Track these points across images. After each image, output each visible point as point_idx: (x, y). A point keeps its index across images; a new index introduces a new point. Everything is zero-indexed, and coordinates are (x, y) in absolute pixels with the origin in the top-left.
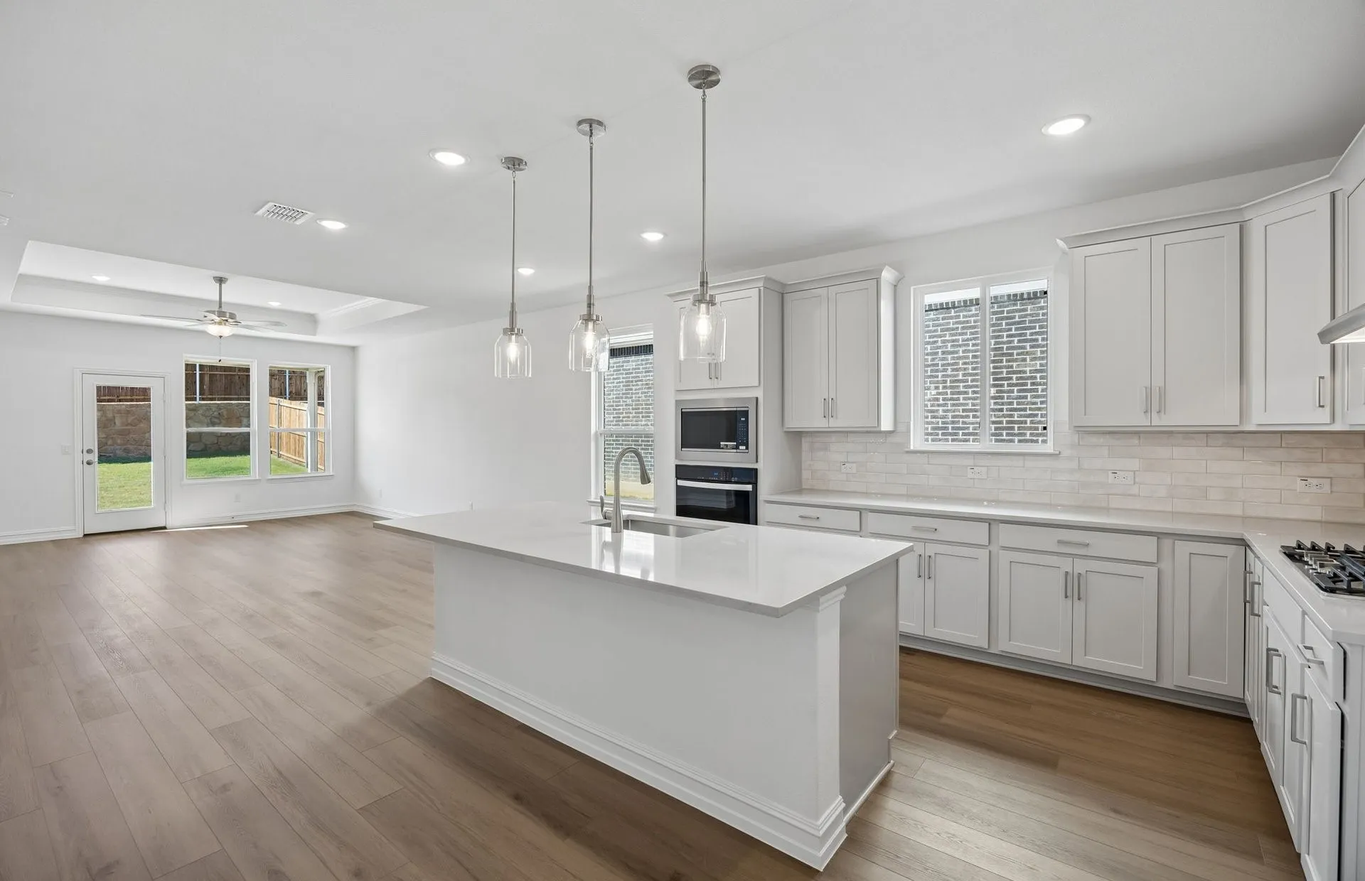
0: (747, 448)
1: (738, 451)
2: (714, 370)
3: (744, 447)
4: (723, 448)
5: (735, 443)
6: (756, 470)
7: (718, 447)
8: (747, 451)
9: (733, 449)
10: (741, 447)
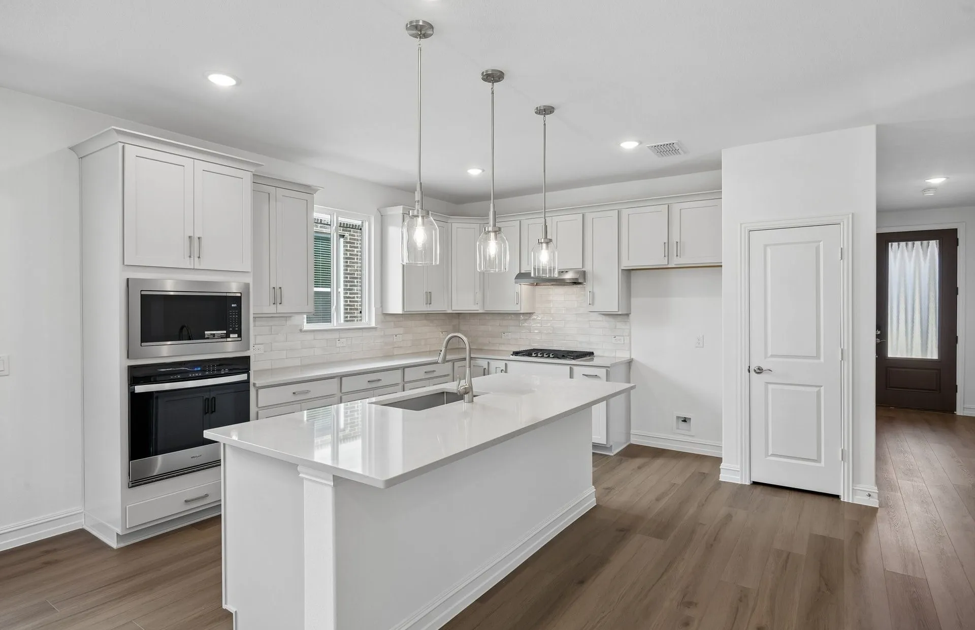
0: (240, 336)
1: (229, 339)
2: (194, 245)
3: (236, 335)
4: (208, 338)
5: (225, 332)
6: (248, 358)
7: (202, 337)
8: (240, 339)
9: (222, 338)
10: (231, 336)
